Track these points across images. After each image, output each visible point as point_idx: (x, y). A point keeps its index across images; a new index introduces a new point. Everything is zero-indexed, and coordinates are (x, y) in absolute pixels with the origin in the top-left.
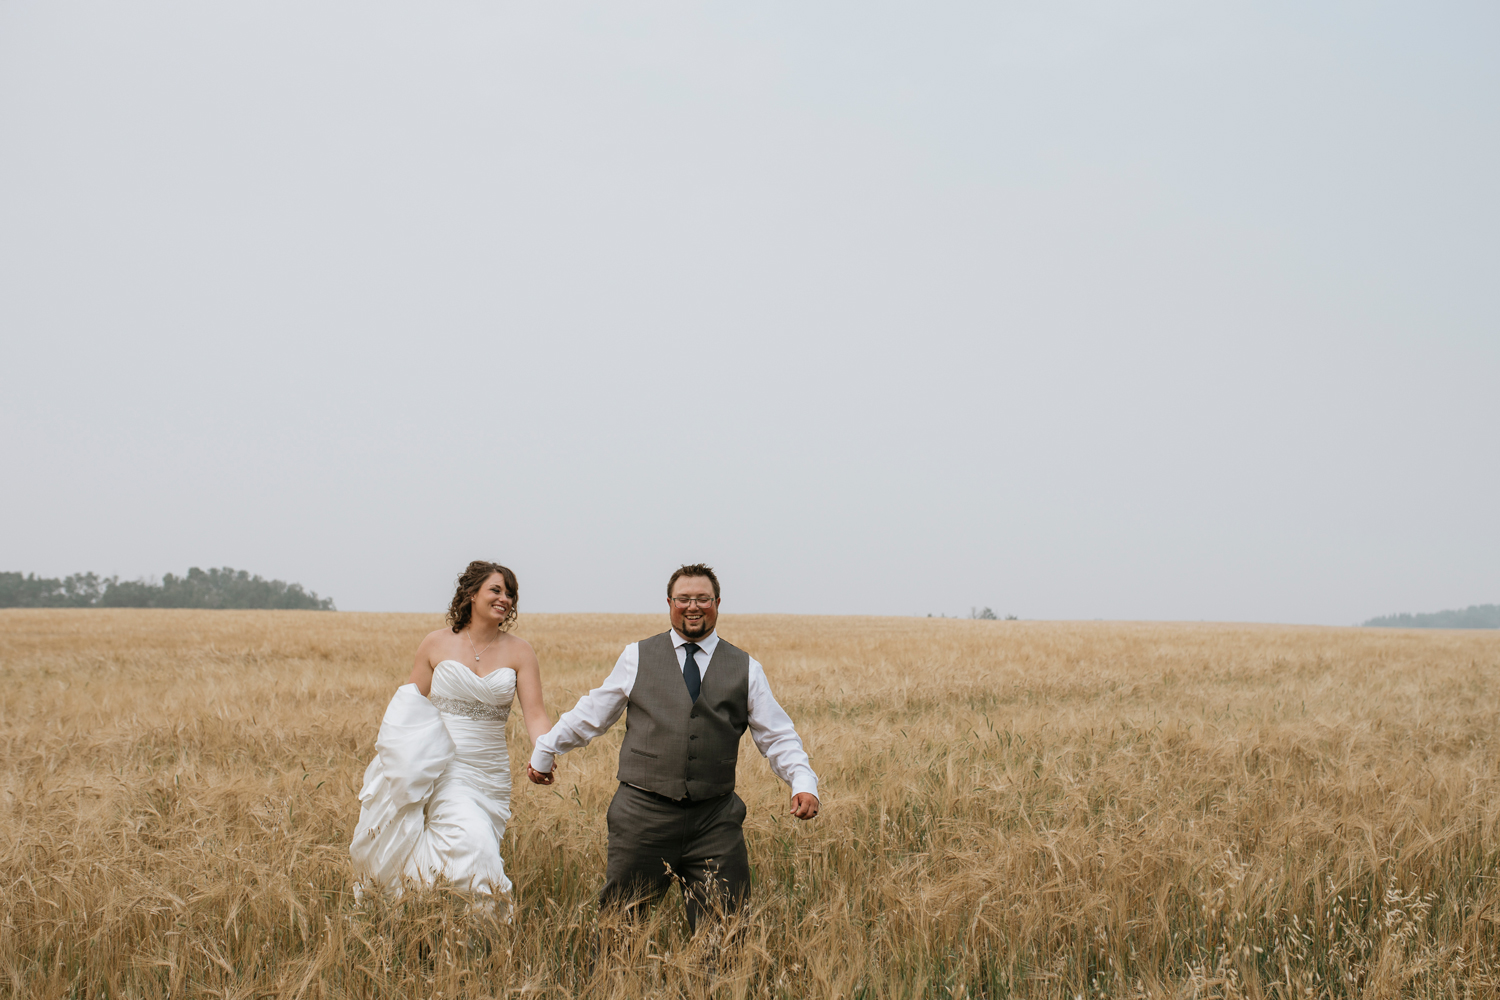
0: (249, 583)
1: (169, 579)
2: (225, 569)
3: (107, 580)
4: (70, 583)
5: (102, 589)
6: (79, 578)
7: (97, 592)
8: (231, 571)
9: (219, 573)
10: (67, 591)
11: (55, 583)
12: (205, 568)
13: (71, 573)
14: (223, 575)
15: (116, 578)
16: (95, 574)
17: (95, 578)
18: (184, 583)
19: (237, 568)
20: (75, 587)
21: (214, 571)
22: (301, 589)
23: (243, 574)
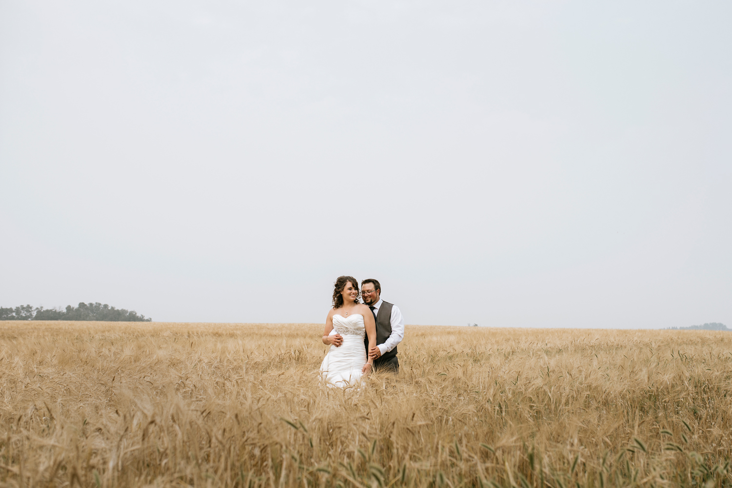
0: (109, 310)
1: (69, 308)
2: (96, 303)
3: (37, 308)
4: (18, 310)
5: (34, 314)
6: (23, 308)
7: (31, 315)
8: (100, 304)
9: (94, 306)
10: (16, 314)
11: (11, 310)
12: (87, 303)
13: (19, 305)
14: (95, 306)
15: (42, 307)
16: (31, 306)
17: (31, 308)
18: (77, 310)
19: (103, 303)
20: (21, 312)
21: (91, 304)
22: (136, 313)
23: (106, 306)
